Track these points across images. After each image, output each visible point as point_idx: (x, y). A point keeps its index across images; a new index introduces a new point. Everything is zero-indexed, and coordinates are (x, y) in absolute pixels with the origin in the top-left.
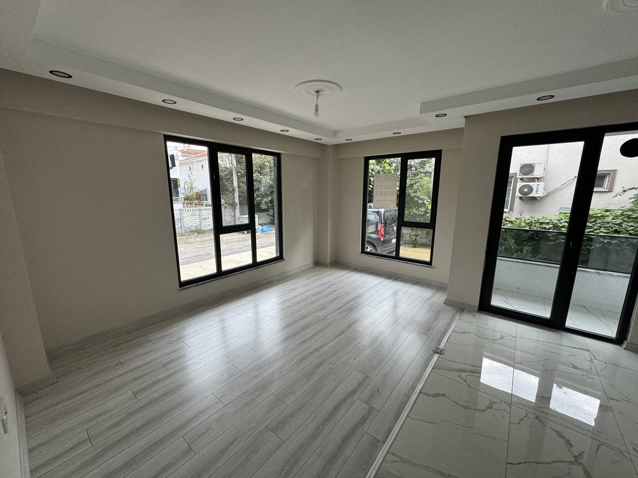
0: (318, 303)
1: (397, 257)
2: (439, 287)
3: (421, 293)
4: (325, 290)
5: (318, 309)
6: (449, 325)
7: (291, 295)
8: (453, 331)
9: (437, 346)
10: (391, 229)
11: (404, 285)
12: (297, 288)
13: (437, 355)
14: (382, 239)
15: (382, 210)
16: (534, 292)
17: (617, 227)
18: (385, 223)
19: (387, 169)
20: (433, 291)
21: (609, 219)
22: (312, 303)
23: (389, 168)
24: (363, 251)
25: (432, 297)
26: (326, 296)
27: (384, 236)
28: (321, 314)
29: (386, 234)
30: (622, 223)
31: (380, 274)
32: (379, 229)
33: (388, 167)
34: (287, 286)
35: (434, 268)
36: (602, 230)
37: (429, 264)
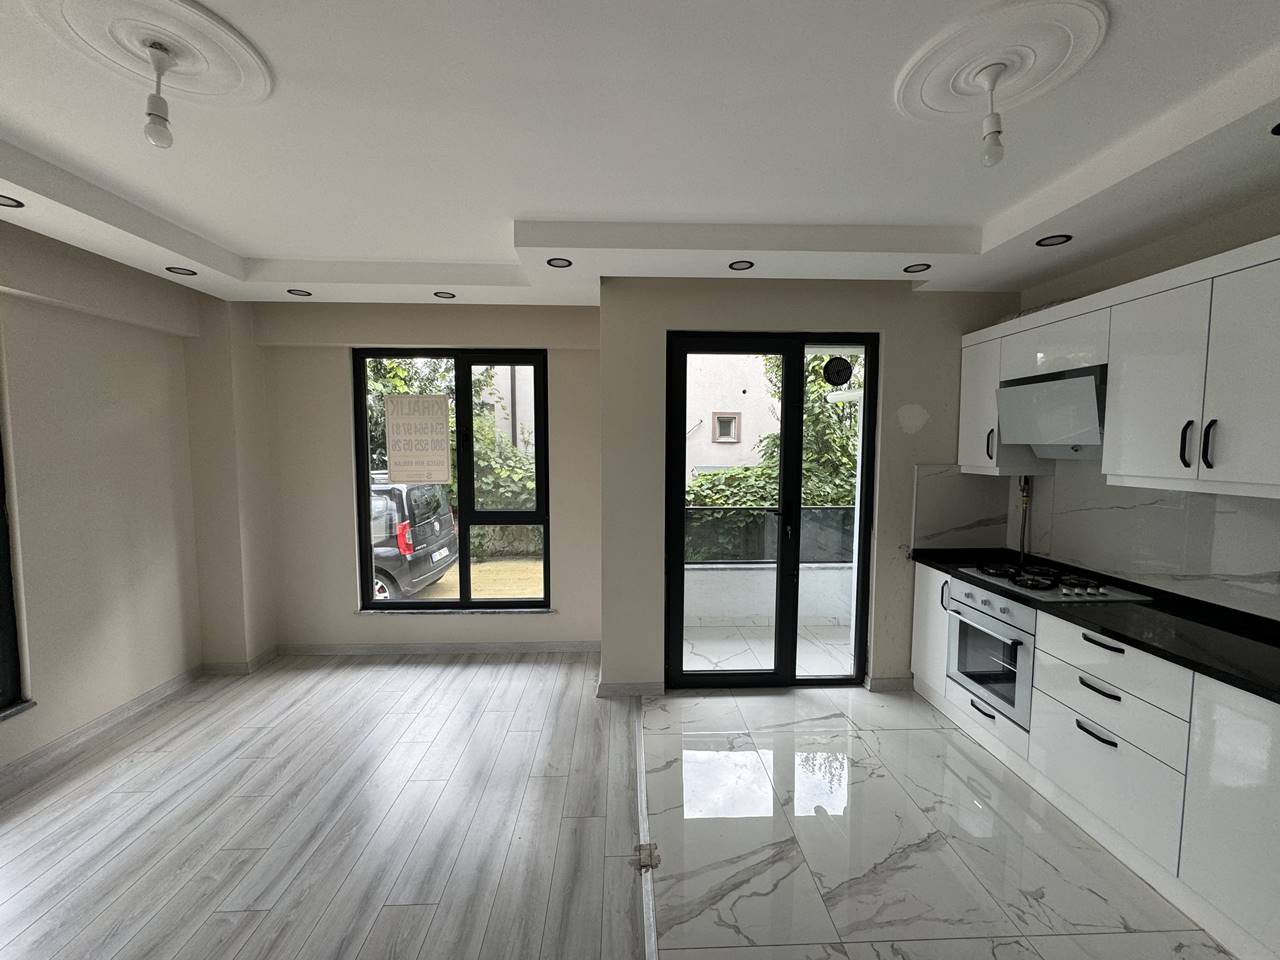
0: (216, 847)
1: (465, 603)
2: (571, 655)
3: (541, 684)
4: (241, 775)
5: (218, 878)
6: (632, 754)
7: (67, 862)
8: (647, 772)
9: (635, 844)
10: (428, 530)
11: (495, 671)
12: (104, 811)
13: (649, 874)
14: (409, 557)
15: (403, 488)
16: (723, 621)
17: (762, 492)
18: (412, 515)
19: (402, 391)
20: (563, 670)
21: (752, 481)
22: (185, 860)
23: (406, 389)
24: (368, 603)
25: (567, 687)
26: (248, 799)
27: (411, 548)
28: (234, 900)
29: (417, 542)
30: (765, 485)
31: (425, 656)
32: (397, 531)
33: (403, 389)
34: (46, 818)
35: (556, 611)
36: (749, 497)
37: (544, 604)
